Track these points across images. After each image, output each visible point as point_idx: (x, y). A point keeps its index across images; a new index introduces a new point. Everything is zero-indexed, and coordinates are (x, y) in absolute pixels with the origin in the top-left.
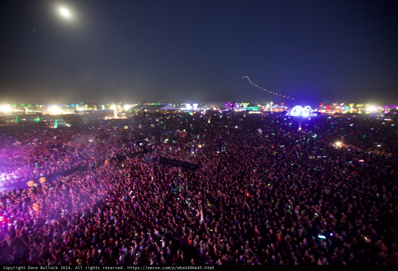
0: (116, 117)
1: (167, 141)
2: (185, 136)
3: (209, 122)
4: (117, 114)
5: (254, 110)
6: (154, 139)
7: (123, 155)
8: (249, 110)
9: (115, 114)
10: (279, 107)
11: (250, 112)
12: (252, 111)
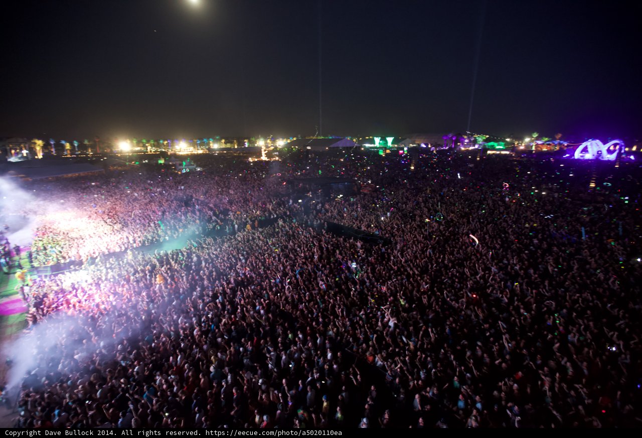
0: (264, 158)
1: (341, 197)
2: (369, 191)
3: (412, 168)
4: (265, 154)
5: (498, 147)
6: (321, 194)
7: (272, 217)
8: (487, 147)
9: (263, 153)
10: (550, 143)
11: (489, 152)
12: (493, 149)
